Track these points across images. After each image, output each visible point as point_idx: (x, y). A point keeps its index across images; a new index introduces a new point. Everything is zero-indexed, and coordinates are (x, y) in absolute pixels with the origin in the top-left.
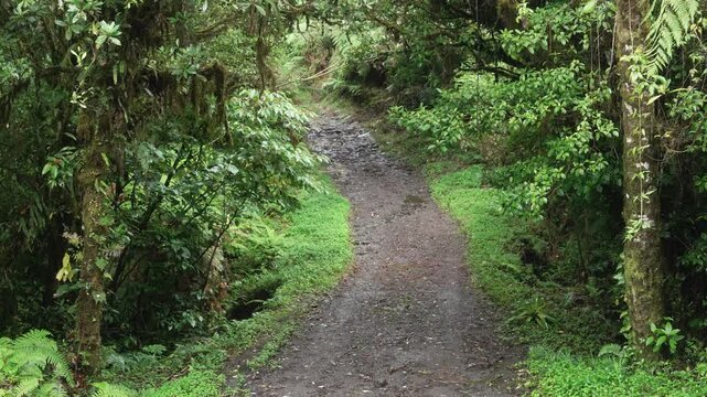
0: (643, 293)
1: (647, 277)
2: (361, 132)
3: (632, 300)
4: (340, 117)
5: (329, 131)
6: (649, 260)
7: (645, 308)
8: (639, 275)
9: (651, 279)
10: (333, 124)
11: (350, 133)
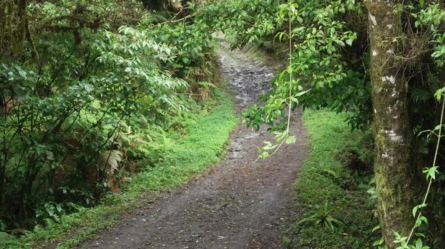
0: (393, 209)
1: (396, 193)
2: (267, 73)
3: (383, 215)
4: (256, 62)
5: (246, 72)
6: (397, 177)
7: (395, 223)
8: (388, 191)
9: (400, 195)
10: (250, 67)
11: (260, 74)
